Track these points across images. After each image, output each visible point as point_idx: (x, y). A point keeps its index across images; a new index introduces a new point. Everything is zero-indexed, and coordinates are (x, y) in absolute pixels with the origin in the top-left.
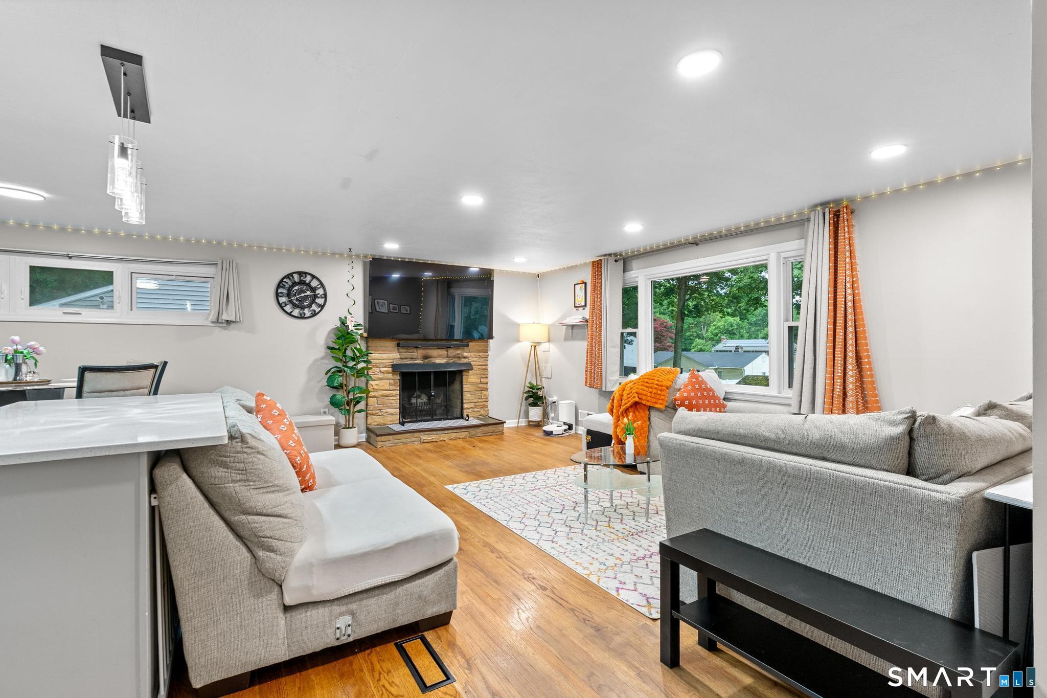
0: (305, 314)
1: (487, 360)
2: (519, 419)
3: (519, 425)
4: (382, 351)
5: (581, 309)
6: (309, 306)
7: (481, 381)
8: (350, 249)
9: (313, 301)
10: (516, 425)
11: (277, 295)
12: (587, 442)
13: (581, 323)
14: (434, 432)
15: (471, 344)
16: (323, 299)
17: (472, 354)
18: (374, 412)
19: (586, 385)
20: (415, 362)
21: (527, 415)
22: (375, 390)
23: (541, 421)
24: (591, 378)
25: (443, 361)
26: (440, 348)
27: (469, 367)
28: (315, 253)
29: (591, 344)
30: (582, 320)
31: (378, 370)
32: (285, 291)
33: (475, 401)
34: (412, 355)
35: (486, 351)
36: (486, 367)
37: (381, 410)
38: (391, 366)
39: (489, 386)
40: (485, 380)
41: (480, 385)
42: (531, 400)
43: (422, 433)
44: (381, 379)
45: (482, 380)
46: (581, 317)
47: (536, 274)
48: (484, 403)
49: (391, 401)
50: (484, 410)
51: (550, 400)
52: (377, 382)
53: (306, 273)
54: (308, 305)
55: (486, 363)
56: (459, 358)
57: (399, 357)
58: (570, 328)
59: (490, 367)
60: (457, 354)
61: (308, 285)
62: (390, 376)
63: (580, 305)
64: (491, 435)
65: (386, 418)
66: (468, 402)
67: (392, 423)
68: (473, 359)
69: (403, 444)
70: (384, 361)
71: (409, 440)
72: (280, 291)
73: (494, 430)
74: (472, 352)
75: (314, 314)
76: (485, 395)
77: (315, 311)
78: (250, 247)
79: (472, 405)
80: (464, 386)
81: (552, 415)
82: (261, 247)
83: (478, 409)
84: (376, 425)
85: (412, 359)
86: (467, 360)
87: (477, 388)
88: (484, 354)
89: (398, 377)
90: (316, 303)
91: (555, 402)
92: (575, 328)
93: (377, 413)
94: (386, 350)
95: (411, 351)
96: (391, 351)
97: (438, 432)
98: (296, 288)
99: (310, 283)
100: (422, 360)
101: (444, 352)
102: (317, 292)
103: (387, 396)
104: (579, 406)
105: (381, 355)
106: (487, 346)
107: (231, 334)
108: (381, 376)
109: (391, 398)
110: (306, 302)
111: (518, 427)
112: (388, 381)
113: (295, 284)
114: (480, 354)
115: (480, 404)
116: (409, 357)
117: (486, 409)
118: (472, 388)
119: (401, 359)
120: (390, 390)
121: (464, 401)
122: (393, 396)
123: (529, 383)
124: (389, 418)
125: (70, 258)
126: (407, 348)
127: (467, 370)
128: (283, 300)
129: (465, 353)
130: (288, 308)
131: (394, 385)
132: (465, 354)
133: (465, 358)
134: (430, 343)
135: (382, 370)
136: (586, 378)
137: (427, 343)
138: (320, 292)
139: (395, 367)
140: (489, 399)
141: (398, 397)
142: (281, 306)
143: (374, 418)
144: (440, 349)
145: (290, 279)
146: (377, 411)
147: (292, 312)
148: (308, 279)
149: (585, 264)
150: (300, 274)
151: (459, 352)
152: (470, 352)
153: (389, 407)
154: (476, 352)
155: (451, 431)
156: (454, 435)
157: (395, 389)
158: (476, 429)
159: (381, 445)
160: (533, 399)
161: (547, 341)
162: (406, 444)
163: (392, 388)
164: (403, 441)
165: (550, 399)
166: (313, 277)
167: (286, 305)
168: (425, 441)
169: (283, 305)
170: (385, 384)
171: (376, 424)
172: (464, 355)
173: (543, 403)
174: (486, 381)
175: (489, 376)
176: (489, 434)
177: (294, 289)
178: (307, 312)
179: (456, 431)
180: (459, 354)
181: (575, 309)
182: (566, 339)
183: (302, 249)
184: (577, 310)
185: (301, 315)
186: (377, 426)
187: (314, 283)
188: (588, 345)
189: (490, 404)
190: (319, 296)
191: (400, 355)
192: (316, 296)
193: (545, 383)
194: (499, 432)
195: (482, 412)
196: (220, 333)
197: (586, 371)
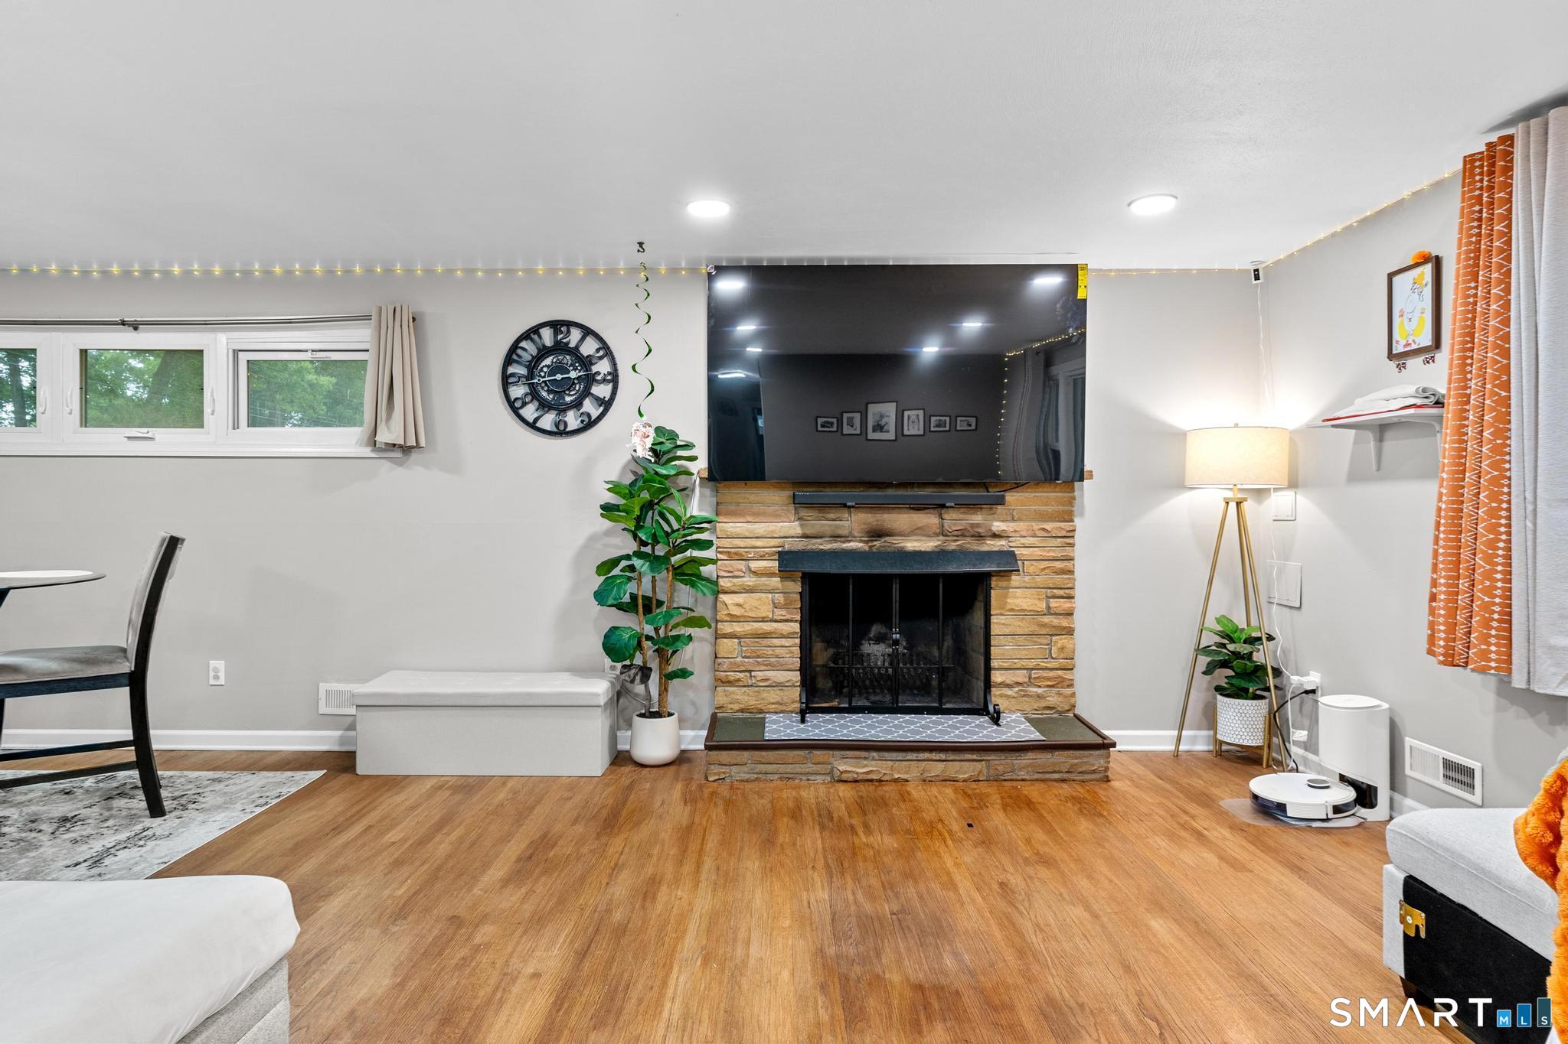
0: (566, 425)
1: (1072, 545)
2: (1181, 728)
3: (1182, 748)
4: (754, 514)
5: (1415, 363)
6: (577, 404)
7: (1049, 607)
8: (641, 244)
9: (586, 393)
10: (1172, 748)
11: (506, 381)
12: (1406, 936)
13: (1412, 411)
14: (874, 754)
15: (1011, 497)
16: (610, 386)
17: (1020, 526)
18: (732, 676)
19: (1431, 652)
20: (845, 546)
21: (1210, 719)
22: (734, 619)
23: (1260, 748)
24: (1452, 628)
25: (928, 545)
26: (919, 507)
27: (1008, 562)
28: (592, 272)
29: (1457, 491)
30: (1419, 402)
31: (741, 565)
32: (522, 371)
33: (1031, 664)
34: (838, 527)
35: (1068, 517)
36: (1066, 563)
37: (750, 671)
38: (776, 557)
39: (1079, 621)
40: (1065, 604)
41: (1047, 619)
42: (1222, 676)
43: (837, 753)
44: (750, 590)
45: (1054, 603)
46: (1412, 389)
47: (1249, 270)
48: (1059, 672)
49: (778, 651)
50: (1059, 694)
51: (1295, 681)
52: (739, 598)
53: (569, 324)
54: (572, 401)
55: (1068, 551)
56: (980, 537)
57: (799, 531)
58: (1370, 436)
59: (1080, 567)
60: (972, 526)
61: (575, 352)
62: (776, 581)
63: (1414, 347)
64: (1064, 781)
65: (765, 695)
66: (1006, 665)
67: (781, 708)
68: (1023, 540)
69: (781, 778)
70: (758, 543)
71: (798, 768)
72: (511, 370)
73: (1072, 766)
74: (1020, 519)
75: (589, 424)
76: (1062, 649)
77: (589, 415)
78: (450, 272)
79: (1021, 676)
80: (994, 619)
81: (1299, 735)
82: (470, 272)
83: (1040, 691)
84: (737, 711)
85: (836, 537)
86: (1003, 542)
87: (1037, 629)
88: (1062, 525)
89: (796, 587)
90: (592, 395)
91: (1313, 691)
92: (1389, 434)
93: (739, 680)
94: (764, 514)
95: (832, 516)
96: (776, 517)
97: (886, 755)
98: (548, 361)
99: (577, 348)
100: (866, 542)
101: (930, 519)
102: (595, 369)
103: (766, 635)
104: (1406, 724)
105: (749, 526)
106: (1071, 501)
107: (412, 475)
108: (749, 581)
109: (776, 642)
110: (569, 395)
111: (1176, 754)
112: (770, 595)
113: (544, 352)
114: (1048, 526)
115: (1046, 674)
116: (828, 531)
117: (1068, 691)
118: (1023, 626)
119: (805, 536)
120: (776, 621)
121: (994, 664)
122: (783, 637)
123: (1218, 620)
124: (773, 696)
125: (135, 326)
126: (823, 507)
127: (1005, 574)
128: (518, 391)
129: (996, 524)
130: (530, 412)
131: (786, 606)
132: (998, 526)
133: (996, 536)
134: (890, 492)
135: (755, 565)
136: (1432, 626)
137: (880, 493)
138: (603, 367)
139: (788, 561)
140: (1079, 661)
141: (798, 641)
142: (514, 407)
143: (733, 693)
144: (918, 509)
145: (532, 340)
146: (741, 675)
147: (536, 420)
148: (575, 335)
149: (1439, 185)
150: (556, 325)
151: (977, 518)
152: (1013, 520)
153: (772, 667)
154: (1033, 519)
155: (926, 755)
156: (937, 769)
157: (788, 617)
158: (1013, 755)
159: (719, 774)
160: (1231, 673)
161: (1286, 483)
162: (788, 778)
163: (780, 613)
164: (782, 768)
165: (1295, 679)
166: (587, 332)
167: (524, 404)
168: (845, 777)
169: (518, 404)
170: (760, 604)
171: (736, 707)
172: (994, 529)
173: (1268, 689)
174: (1068, 605)
175: (1078, 592)
176: (1056, 776)
177: (543, 364)
178: (572, 420)
179: (943, 756)
180: (978, 525)
181: (1393, 365)
182: (1355, 476)
183: (561, 265)
184: (1401, 367)
185: (557, 426)
186: (740, 715)
187: (589, 348)
188: (1441, 495)
189: (1080, 676)
190: (599, 378)
191: (801, 525)
192: (590, 380)
193: (1276, 622)
194: (1094, 772)
195: (1053, 699)
196: (390, 474)
197: (1433, 598)
